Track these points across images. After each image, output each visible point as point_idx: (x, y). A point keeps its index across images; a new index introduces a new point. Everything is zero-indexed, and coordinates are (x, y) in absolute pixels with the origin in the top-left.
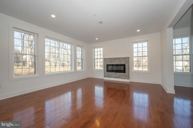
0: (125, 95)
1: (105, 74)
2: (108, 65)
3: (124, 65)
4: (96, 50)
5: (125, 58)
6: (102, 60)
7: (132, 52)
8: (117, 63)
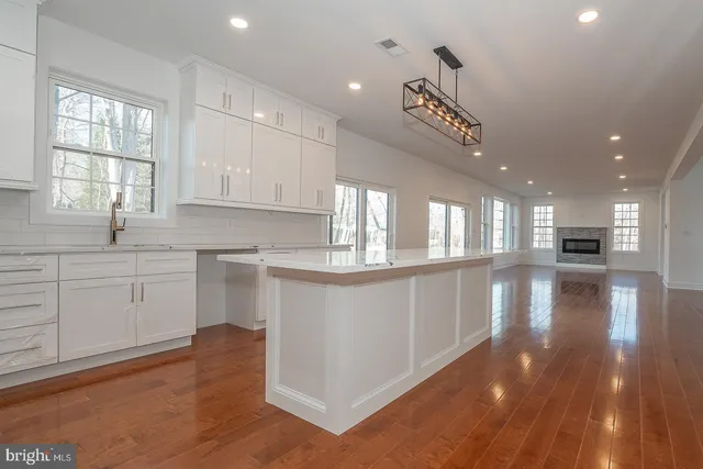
0: (597, 290)
1: (558, 256)
2: (565, 241)
3: (598, 242)
4: (536, 209)
5: (600, 229)
6: (550, 231)
7: (612, 219)
8: (585, 236)
